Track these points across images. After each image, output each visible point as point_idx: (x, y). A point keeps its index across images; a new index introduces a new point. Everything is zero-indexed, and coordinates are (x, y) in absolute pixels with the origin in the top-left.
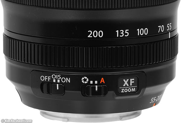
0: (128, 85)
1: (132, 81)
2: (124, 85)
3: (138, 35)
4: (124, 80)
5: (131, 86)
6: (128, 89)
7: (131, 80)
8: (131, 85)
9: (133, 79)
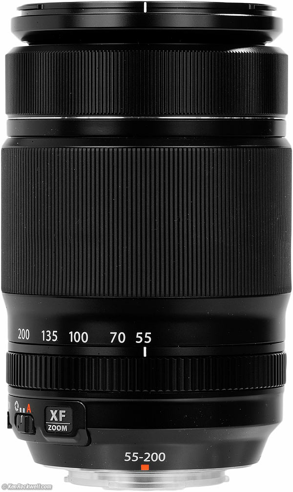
0: (56, 419)
1: (63, 414)
2: (52, 420)
3: (72, 341)
4: (52, 411)
5: (61, 422)
6: (56, 425)
7: (61, 412)
8: (61, 420)
9: (64, 412)
